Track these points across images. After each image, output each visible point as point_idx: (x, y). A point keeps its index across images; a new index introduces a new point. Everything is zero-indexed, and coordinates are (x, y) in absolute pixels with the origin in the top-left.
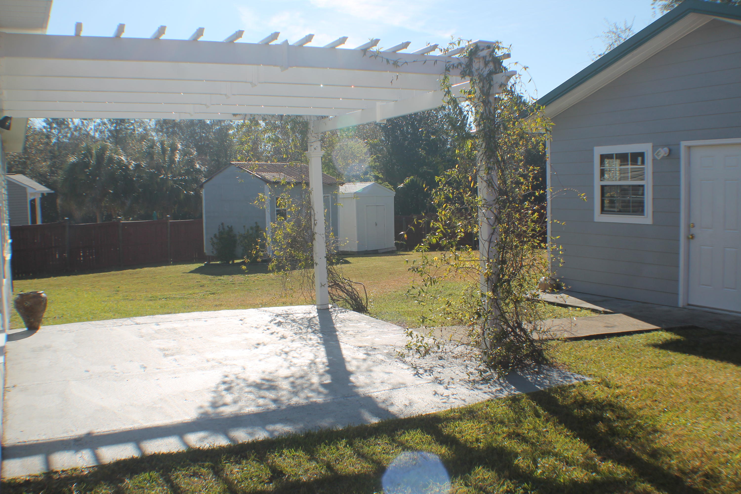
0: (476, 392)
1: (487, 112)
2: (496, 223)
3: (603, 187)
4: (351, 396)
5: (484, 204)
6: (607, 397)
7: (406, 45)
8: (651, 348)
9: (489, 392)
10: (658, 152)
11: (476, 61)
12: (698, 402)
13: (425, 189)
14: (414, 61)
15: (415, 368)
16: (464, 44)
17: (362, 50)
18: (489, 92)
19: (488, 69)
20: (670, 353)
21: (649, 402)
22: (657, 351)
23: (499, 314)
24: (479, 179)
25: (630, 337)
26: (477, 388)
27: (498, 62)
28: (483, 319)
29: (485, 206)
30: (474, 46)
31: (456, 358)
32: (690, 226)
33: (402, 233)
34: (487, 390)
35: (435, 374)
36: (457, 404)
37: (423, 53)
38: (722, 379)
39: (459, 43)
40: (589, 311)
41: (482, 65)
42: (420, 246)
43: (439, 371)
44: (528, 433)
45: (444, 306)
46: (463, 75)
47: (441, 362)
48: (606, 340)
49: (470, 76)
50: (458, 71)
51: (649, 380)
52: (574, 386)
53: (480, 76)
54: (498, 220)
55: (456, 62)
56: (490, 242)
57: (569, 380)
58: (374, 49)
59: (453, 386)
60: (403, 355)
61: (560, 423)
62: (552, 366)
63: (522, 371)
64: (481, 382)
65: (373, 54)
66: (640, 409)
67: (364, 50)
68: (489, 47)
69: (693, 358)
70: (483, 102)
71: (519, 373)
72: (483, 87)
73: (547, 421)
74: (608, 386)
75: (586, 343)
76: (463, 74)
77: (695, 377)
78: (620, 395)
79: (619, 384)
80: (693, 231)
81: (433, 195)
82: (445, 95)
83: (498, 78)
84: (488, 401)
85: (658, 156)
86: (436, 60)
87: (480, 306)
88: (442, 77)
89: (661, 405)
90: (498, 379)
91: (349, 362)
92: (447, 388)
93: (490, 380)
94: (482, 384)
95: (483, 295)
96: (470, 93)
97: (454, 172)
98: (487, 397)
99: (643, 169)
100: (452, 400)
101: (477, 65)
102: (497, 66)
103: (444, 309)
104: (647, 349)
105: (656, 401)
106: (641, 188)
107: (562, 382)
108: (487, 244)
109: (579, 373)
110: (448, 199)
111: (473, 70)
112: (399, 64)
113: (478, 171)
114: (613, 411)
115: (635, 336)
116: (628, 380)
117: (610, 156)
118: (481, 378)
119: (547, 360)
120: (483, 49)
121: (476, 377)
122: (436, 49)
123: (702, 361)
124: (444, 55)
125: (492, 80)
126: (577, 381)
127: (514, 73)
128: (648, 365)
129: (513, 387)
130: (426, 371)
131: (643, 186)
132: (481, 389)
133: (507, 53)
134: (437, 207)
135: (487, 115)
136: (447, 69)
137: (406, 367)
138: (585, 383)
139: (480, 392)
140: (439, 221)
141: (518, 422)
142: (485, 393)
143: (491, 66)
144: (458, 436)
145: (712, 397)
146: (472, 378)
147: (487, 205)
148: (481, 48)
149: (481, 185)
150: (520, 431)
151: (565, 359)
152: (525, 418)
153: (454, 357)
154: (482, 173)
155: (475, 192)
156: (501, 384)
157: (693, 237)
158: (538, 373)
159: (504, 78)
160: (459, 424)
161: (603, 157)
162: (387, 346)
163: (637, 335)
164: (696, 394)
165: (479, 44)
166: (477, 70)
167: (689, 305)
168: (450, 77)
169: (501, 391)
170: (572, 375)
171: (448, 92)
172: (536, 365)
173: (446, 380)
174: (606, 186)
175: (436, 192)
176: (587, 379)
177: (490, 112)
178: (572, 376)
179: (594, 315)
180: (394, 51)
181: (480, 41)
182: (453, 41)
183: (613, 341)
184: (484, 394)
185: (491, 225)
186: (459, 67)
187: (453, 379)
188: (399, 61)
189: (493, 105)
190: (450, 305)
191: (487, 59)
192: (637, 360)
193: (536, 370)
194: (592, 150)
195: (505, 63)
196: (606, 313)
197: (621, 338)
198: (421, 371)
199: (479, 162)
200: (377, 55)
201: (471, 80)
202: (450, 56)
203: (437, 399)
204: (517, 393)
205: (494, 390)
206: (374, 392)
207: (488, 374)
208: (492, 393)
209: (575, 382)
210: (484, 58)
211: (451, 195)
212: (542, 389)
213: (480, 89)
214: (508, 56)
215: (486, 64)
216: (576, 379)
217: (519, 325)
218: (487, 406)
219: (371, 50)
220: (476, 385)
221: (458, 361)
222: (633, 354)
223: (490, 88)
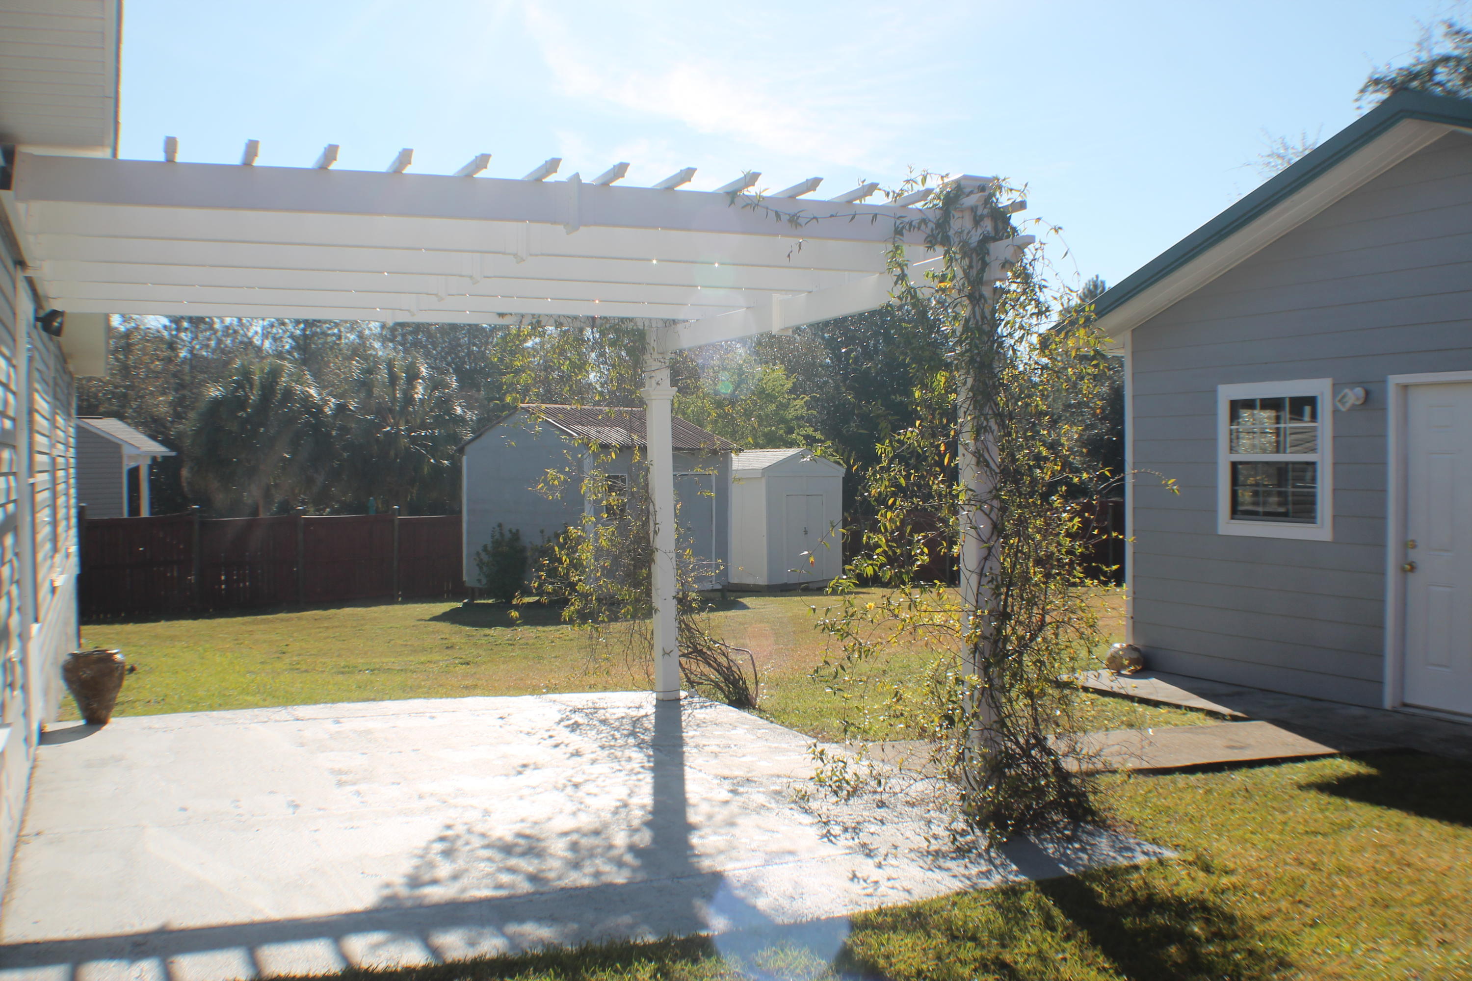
0: (938, 875)
1: (978, 317)
2: (994, 538)
3: (1234, 465)
4: (689, 876)
5: (970, 500)
6: (1202, 892)
7: (813, 184)
8: (1313, 794)
9: (964, 876)
10: (1344, 397)
11: (957, 214)
12: (1387, 907)
13: (854, 468)
14: (832, 216)
15: (826, 823)
16: (934, 183)
17: (728, 193)
18: (982, 277)
19: (980, 231)
20: (1350, 803)
21: (1284, 905)
22: (1324, 798)
23: (996, 718)
24: (961, 450)
25: (1275, 770)
26: (940, 868)
27: (1001, 217)
28: (960, 727)
29: (972, 502)
30: (954, 186)
31: (912, 805)
32: (1407, 545)
33: (806, 553)
34: (962, 870)
35: (864, 837)
36: (895, 899)
37: (849, 200)
38: (1445, 859)
39: (924, 179)
40: (1201, 715)
41: (968, 223)
42: (840, 581)
43: (871, 831)
44: (1026, 961)
45: (887, 702)
46: (931, 243)
47: (881, 813)
48: (1225, 774)
49: (944, 246)
50: (921, 236)
51: (1296, 859)
52: (1136, 868)
53: (964, 245)
54: (997, 529)
55: (916, 218)
56: (981, 574)
57: (1130, 854)
58: (751, 191)
59: (893, 861)
60: (804, 797)
61: (1094, 943)
62: (1102, 825)
63: (1037, 836)
64: (954, 855)
65: (750, 202)
66: (1265, 918)
67: (732, 195)
68: (982, 189)
69: (1395, 816)
70: (970, 297)
71: (1033, 839)
72: (970, 267)
73: (1067, 938)
74: (1207, 869)
75: (1181, 779)
76: (930, 242)
77: (1392, 854)
78: (1228, 889)
79: (1231, 866)
80: (1413, 555)
81: (869, 479)
82: (896, 283)
83: (1000, 250)
84: (958, 894)
85: (1343, 404)
86: (875, 214)
87: (954, 702)
88: (891, 247)
89: (1310, 911)
90: (987, 851)
91: (694, 806)
92: (879, 866)
93: (970, 851)
94: (952, 859)
95: (959, 681)
96: (943, 278)
97: (911, 434)
98: (957, 885)
99: (1314, 429)
100: (882, 889)
101: (960, 223)
102: (1000, 225)
103: (890, 707)
104: (1304, 794)
105: (1300, 902)
106: (1310, 468)
107: (1114, 858)
108: (974, 579)
109: (1154, 841)
110: (900, 491)
111: (951, 233)
112: (800, 220)
113: (957, 433)
114: (1208, 921)
115: (1285, 768)
116: (1252, 857)
117: (1249, 404)
118: (953, 848)
119: (1093, 813)
120: (971, 192)
121: (946, 845)
122: (876, 192)
123: (1411, 821)
124: (893, 204)
125: (988, 253)
126: (1147, 858)
127: (1031, 240)
128: (1301, 828)
129: (1014, 867)
130: (846, 830)
131: (1313, 464)
132: (948, 870)
133: (1019, 199)
134: (875, 503)
135: (977, 322)
136: (899, 232)
137: (807, 819)
138: (1161, 862)
139: (944, 874)
140: (880, 532)
141: (1005, 940)
142: (955, 876)
143: (988, 226)
144: (882, 962)
145: (1418, 898)
146: (935, 846)
147: (976, 501)
148: (967, 190)
149: (965, 461)
150: (1007, 957)
151: (1135, 813)
152: (1024, 930)
153: (907, 802)
154: (967, 438)
155: (953, 475)
156: (990, 861)
157: (1413, 568)
158: (1070, 840)
159: (1011, 250)
160: (889, 939)
161: (1237, 407)
162: (779, 776)
163: (1291, 765)
164: (1385, 889)
165: (962, 183)
166: (959, 233)
167: (1405, 705)
168: (905, 248)
169: (987, 874)
170: (1139, 844)
171: (902, 277)
172: (1069, 823)
173: (883, 851)
174: (1241, 463)
175: (874, 474)
176: (1168, 854)
177: (983, 317)
178: (1138, 849)
179: (1211, 722)
180: (793, 194)
181: (965, 177)
182: (913, 176)
183: (1239, 777)
184: (954, 880)
185: (983, 541)
186: (923, 227)
187: (896, 847)
188: (801, 214)
189: (990, 302)
190: (901, 698)
191: (979, 213)
192: (1280, 817)
193: (1067, 832)
194: (1214, 392)
195: (1016, 219)
196: (1235, 719)
197: (1258, 771)
198: (836, 830)
199: (962, 415)
200: (756, 203)
201: (947, 252)
202: (904, 206)
203: (856, 888)
204: (1022, 878)
205: (974, 870)
206: (734, 870)
207: (969, 838)
208: (969, 879)
209: (1140, 859)
210: (973, 209)
211: (902, 481)
212: (1070, 872)
213: (964, 271)
214: (1022, 205)
215: (977, 221)
216: (1146, 853)
217: (1041, 743)
218: (954, 904)
219: (746, 193)
220: (941, 862)
221: (916, 810)
222: (1275, 804)
223: (983, 270)
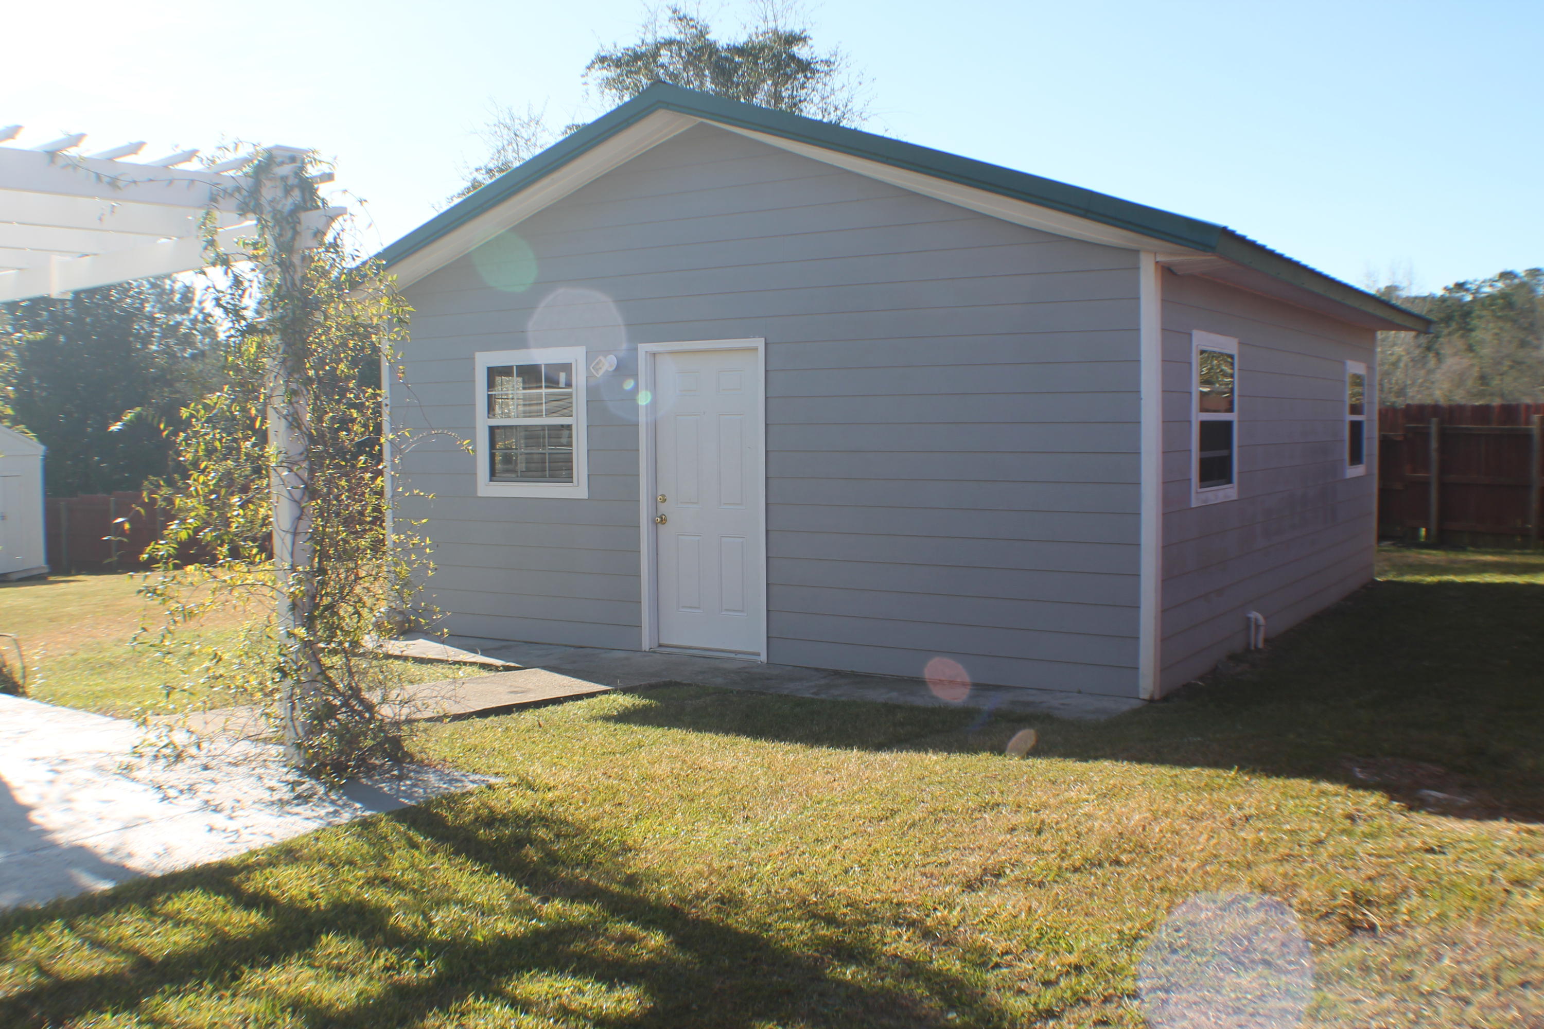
0: (290, 819)
1: (289, 285)
2: (306, 499)
3: (492, 430)
4: (44, 848)
5: (282, 462)
6: (533, 806)
7: (136, 148)
8: (600, 723)
9: (315, 817)
10: (598, 364)
11: (269, 184)
12: (693, 800)
13: (166, 433)
14: (151, 180)
15: (159, 788)
16: (244, 152)
17: (48, 152)
18: (293, 246)
19: (290, 201)
20: (635, 728)
21: (607, 807)
22: (611, 726)
23: (319, 671)
24: (270, 412)
25: (560, 708)
26: (289, 813)
27: (307, 188)
28: (289, 681)
29: (284, 464)
30: (266, 155)
31: (236, 765)
32: (658, 500)
33: (120, 520)
34: (309, 814)
35: (202, 796)
36: (259, 842)
37: (165, 166)
38: (730, 762)
39: (236, 148)
40: (476, 669)
41: (279, 193)
42: (157, 546)
43: (207, 790)
44: (402, 875)
45: (207, 664)
46: (244, 210)
47: (208, 774)
48: (515, 715)
49: (255, 213)
50: (233, 203)
51: (604, 774)
52: (471, 794)
53: (276, 213)
54: (311, 492)
55: (230, 185)
56: (295, 534)
57: (460, 784)
58: (72, 152)
59: (240, 813)
60: (128, 768)
61: (457, 853)
62: (423, 766)
63: (370, 777)
64: (296, 802)
65: (70, 162)
66: (596, 820)
67: (52, 155)
68: (293, 159)
69: (677, 733)
70: (281, 264)
71: (364, 781)
72: (281, 235)
73: (434, 852)
74: (531, 787)
75: (479, 723)
76: (242, 209)
77: (684, 762)
78: (554, 801)
79: (552, 784)
80: (663, 508)
81: (180, 444)
82: (206, 248)
83: (310, 219)
84: (317, 831)
85: (597, 370)
86: (192, 180)
87: (285, 655)
88: (202, 212)
89: (630, 809)
90: (326, 794)
91: (19, 788)
92: (231, 818)
93: (311, 796)
94: (298, 805)
95: (290, 635)
96: (255, 245)
97: (219, 399)
98: (313, 825)
99: (570, 395)
100: (245, 835)
101: (269, 192)
102: (307, 197)
103: (208, 669)
104: (592, 725)
105: (620, 804)
106: (566, 432)
107: (446, 789)
108: (288, 538)
109: (475, 772)
110: (210, 452)
111: (263, 201)
112: (120, 184)
113: (269, 397)
114: (547, 827)
115: (568, 706)
116: (565, 776)
117: (506, 371)
118: (292, 795)
119: (411, 756)
120: (282, 163)
121: (284, 793)
122: (195, 159)
123: (693, 737)
124: (207, 171)
125: (299, 223)
126: (475, 786)
127: (342, 211)
128: (599, 751)
129: (358, 805)
130: (182, 792)
131: (569, 427)
132: (297, 814)
133: (328, 171)
134: (190, 467)
135: (288, 288)
136: (213, 199)
137: (139, 787)
138: (490, 787)
139: (296, 817)
140: (192, 496)
141: (381, 860)
142: (308, 819)
143: (297, 194)
144: (274, 893)
145: (716, 791)
146: (276, 796)
147: (290, 463)
148: (279, 160)
149: (274, 424)
150: (387, 874)
151: (446, 752)
152: (392, 851)
153: (230, 763)
154: (279, 402)
155: (263, 438)
156: (333, 802)
157: (663, 520)
158: (400, 778)
159: (324, 219)
160: (271, 873)
161: (493, 373)
162: (89, 753)
163: (571, 703)
164: (686, 789)
165: (274, 152)
166: (271, 202)
167: (660, 646)
168: (216, 214)
169: (335, 813)
170: (463, 775)
171: (212, 243)
172: (392, 766)
173: (228, 804)
174: (498, 427)
175: (186, 439)
176: (492, 780)
177: (294, 284)
178: (464, 778)
179: (485, 673)
180: (110, 159)
181: (278, 148)
182: (225, 143)
183: (529, 716)
184: (307, 822)
185: (295, 501)
186: (237, 195)
187: (239, 801)
188: (122, 178)
189: (299, 269)
190: (220, 659)
191: (290, 182)
192: (577, 745)
193: (396, 773)
194: (473, 359)
195: (323, 190)
196: (507, 669)
197: (543, 710)
198: (172, 793)
199: (272, 379)
200: (75, 165)
201: (259, 220)
202: (217, 173)
203: (215, 837)
204: (367, 813)
205: (323, 812)
206: (87, 838)
207: (304, 787)
208: (321, 819)
209: (471, 787)
210: (284, 179)
211: (217, 444)
212: (413, 803)
213: (275, 240)
214: (329, 177)
215: (288, 191)
216: (473, 782)
217: (356, 692)
218: (317, 839)
219: (65, 152)
220: (287, 808)
221: (242, 769)
222: (569, 734)
223: (293, 239)
